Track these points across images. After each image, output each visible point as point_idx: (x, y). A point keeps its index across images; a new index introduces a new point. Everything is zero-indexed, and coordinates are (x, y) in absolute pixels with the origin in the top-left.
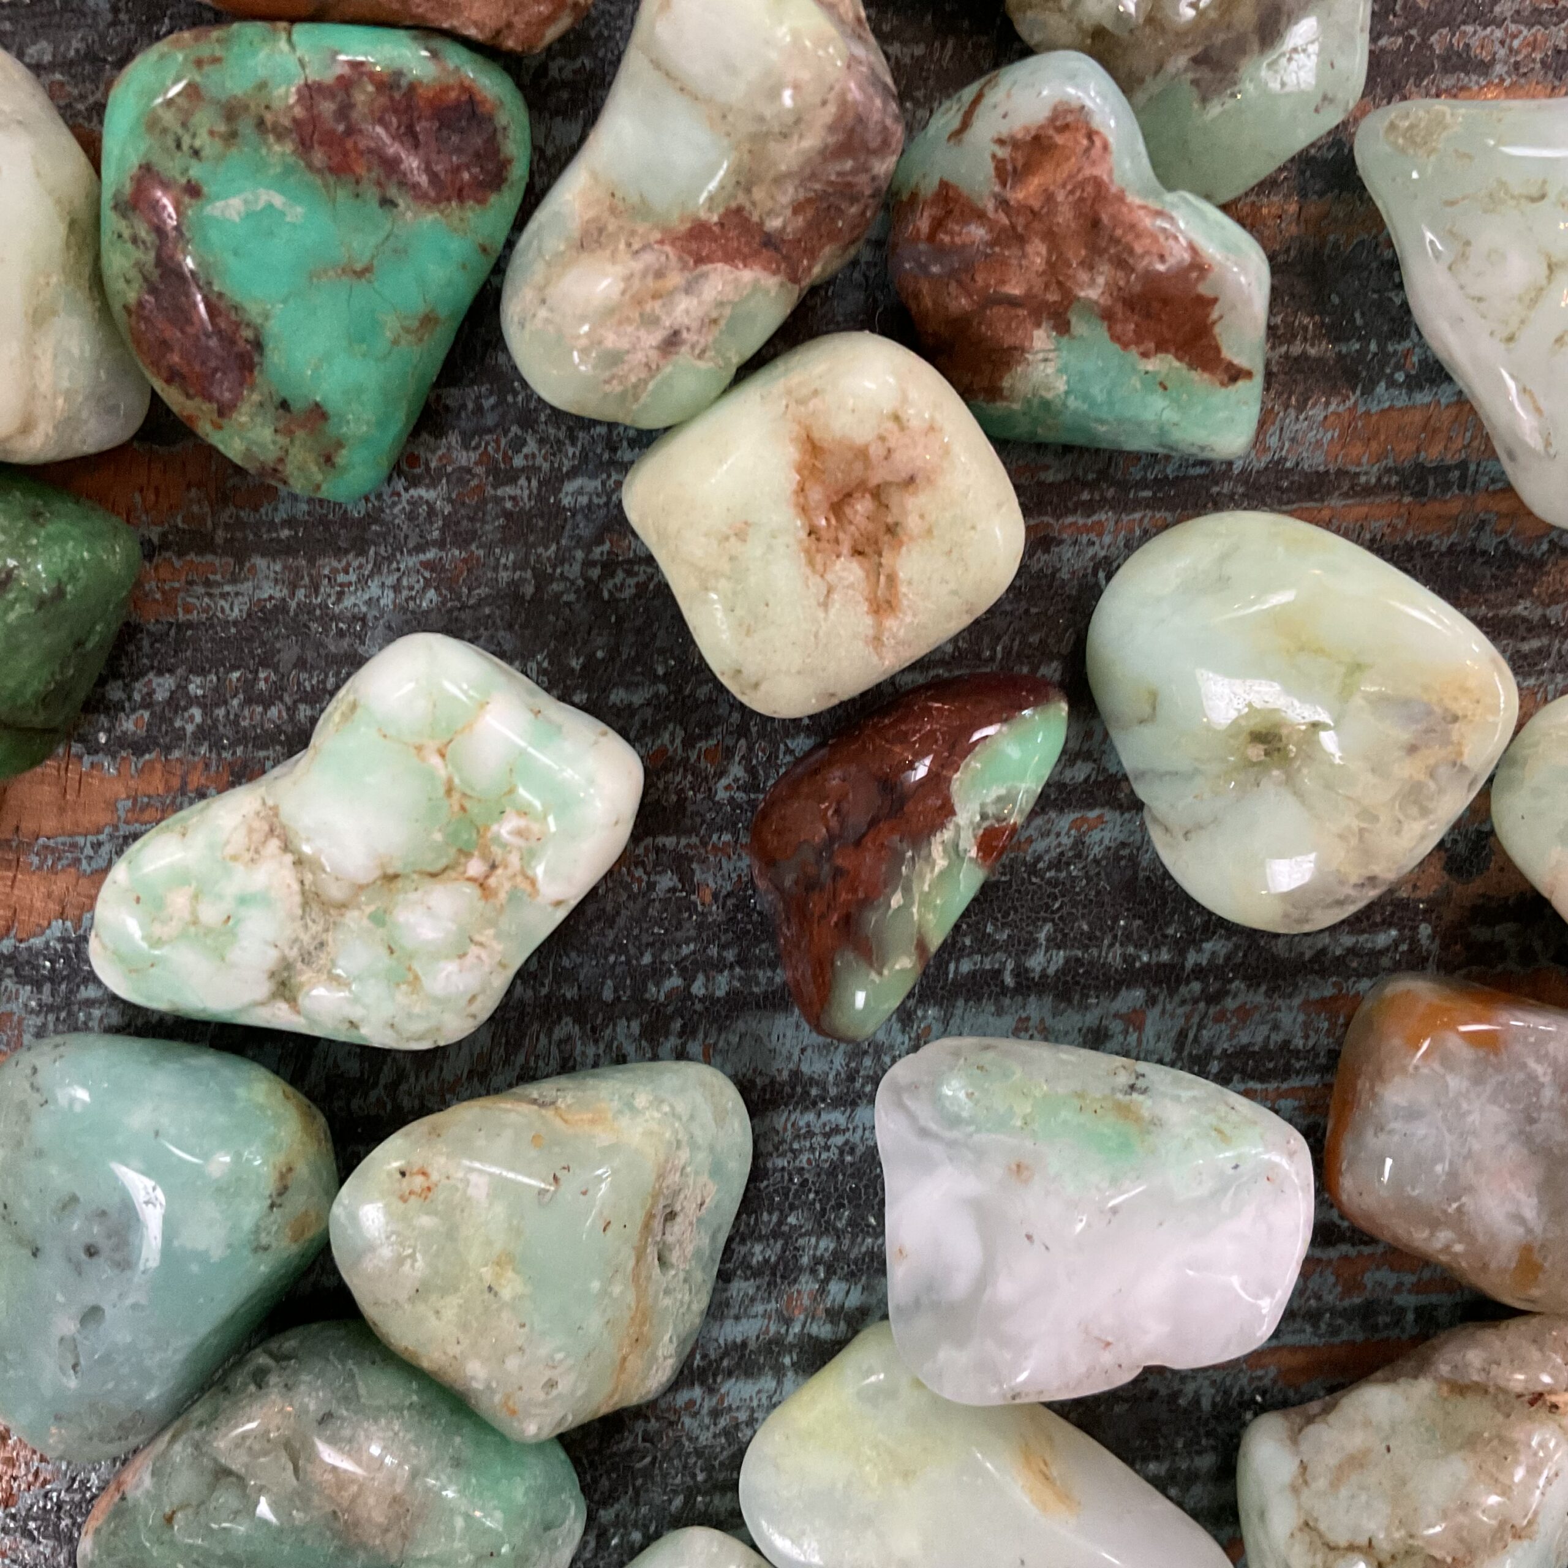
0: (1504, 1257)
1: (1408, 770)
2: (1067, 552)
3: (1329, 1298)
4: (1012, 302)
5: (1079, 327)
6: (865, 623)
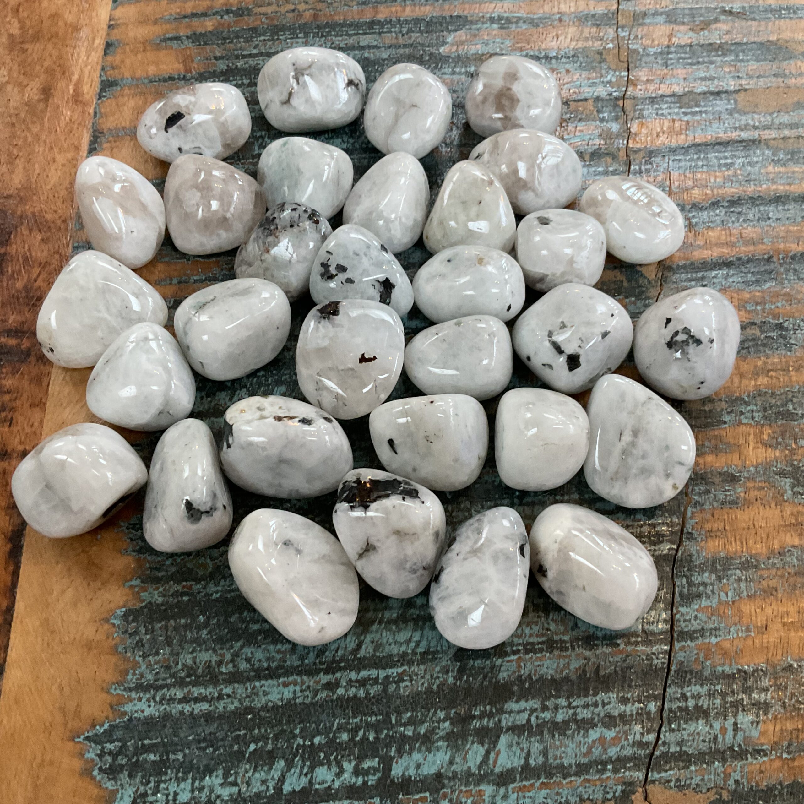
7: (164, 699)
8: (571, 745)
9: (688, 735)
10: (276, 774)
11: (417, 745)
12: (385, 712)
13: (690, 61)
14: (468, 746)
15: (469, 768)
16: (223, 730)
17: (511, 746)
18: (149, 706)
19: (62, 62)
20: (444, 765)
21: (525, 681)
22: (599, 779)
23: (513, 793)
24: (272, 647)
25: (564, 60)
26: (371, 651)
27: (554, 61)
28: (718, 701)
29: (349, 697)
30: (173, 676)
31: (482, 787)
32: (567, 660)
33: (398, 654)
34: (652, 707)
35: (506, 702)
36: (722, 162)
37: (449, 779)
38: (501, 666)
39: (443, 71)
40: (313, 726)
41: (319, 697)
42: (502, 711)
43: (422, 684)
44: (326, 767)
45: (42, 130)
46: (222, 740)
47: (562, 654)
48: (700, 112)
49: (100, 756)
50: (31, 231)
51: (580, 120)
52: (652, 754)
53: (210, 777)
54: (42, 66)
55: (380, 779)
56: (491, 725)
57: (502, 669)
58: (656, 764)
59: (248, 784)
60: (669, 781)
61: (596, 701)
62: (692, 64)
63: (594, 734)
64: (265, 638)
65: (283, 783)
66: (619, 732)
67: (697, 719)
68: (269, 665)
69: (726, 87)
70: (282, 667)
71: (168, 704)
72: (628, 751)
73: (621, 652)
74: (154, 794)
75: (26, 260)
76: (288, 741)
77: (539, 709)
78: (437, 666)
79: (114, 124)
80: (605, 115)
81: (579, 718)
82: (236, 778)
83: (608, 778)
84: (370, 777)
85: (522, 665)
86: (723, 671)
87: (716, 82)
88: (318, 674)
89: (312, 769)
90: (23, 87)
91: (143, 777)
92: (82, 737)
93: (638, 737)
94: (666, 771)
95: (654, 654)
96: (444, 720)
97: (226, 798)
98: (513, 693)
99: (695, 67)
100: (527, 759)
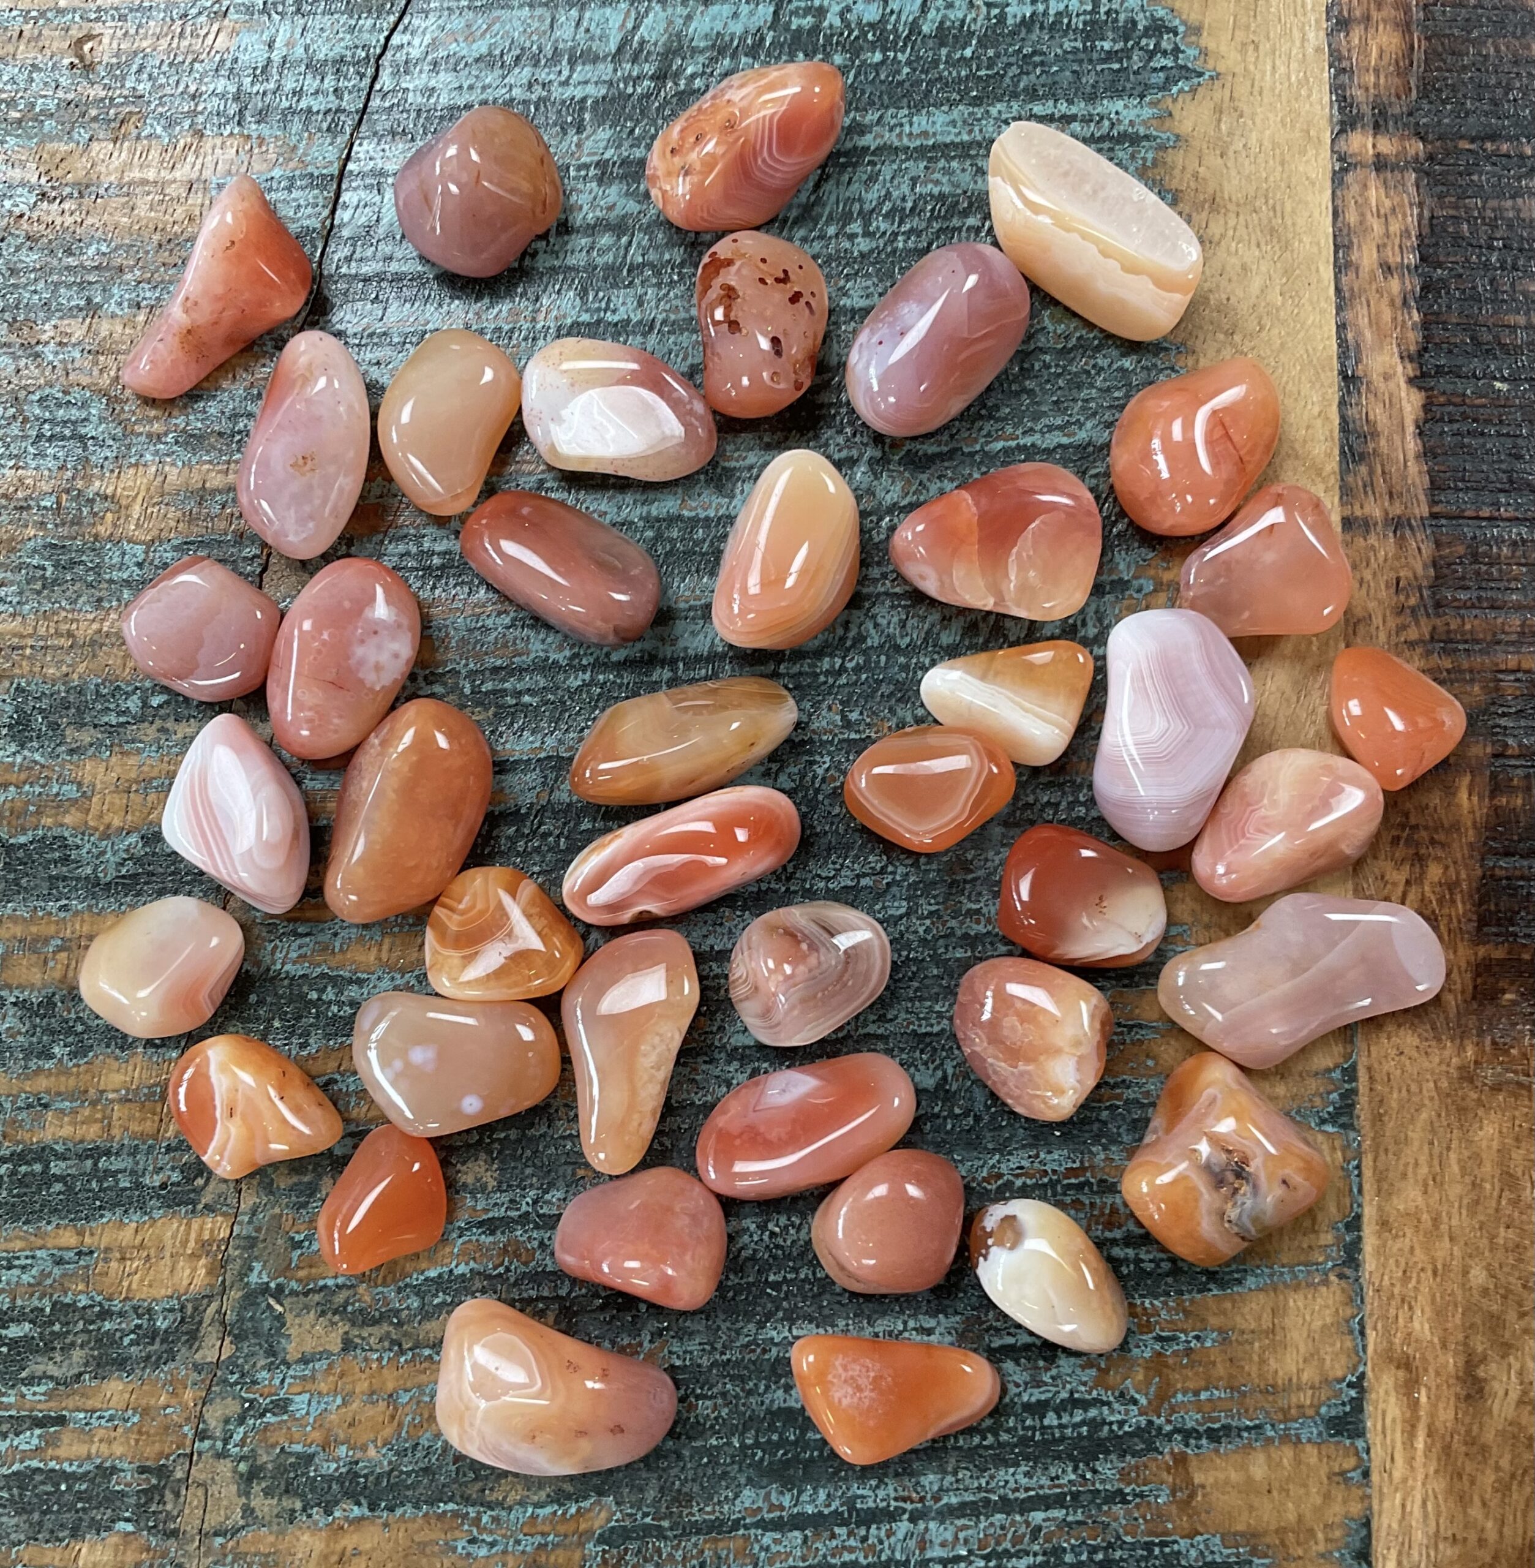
8: (516, 35)
9: (343, 39)
10: (934, 16)
11: (736, 43)
14: (663, 39)
15: (664, 10)
16: (1011, 78)
17: (604, 37)
18: (1117, 113)
20: (699, 15)
21: (572, 126)
24: (946, 189)
28: (290, 84)
34: (388, 82)
35: (603, 97)
38: (606, 148)
40: (883, 77)
41: (877, 115)
42: (610, 83)
44: (865, 21)
46: (1011, 64)
49: (1176, 50)
53: (1024, 16)
56: (628, 66)
61: (470, 94)
64: (957, 203)
66: (444, 49)
67: (326, 60)
68: (950, 162)
70: (931, 160)
76: (919, 58)
77: (556, 85)
79: (1319, 1300)
81: (499, 72)
85: (574, 149)
88: (878, 148)
89: (883, 20)
90: (1527, 1399)
91: (1116, 20)
92: (1206, 77)
98: (592, 108)
100: (582, 18)
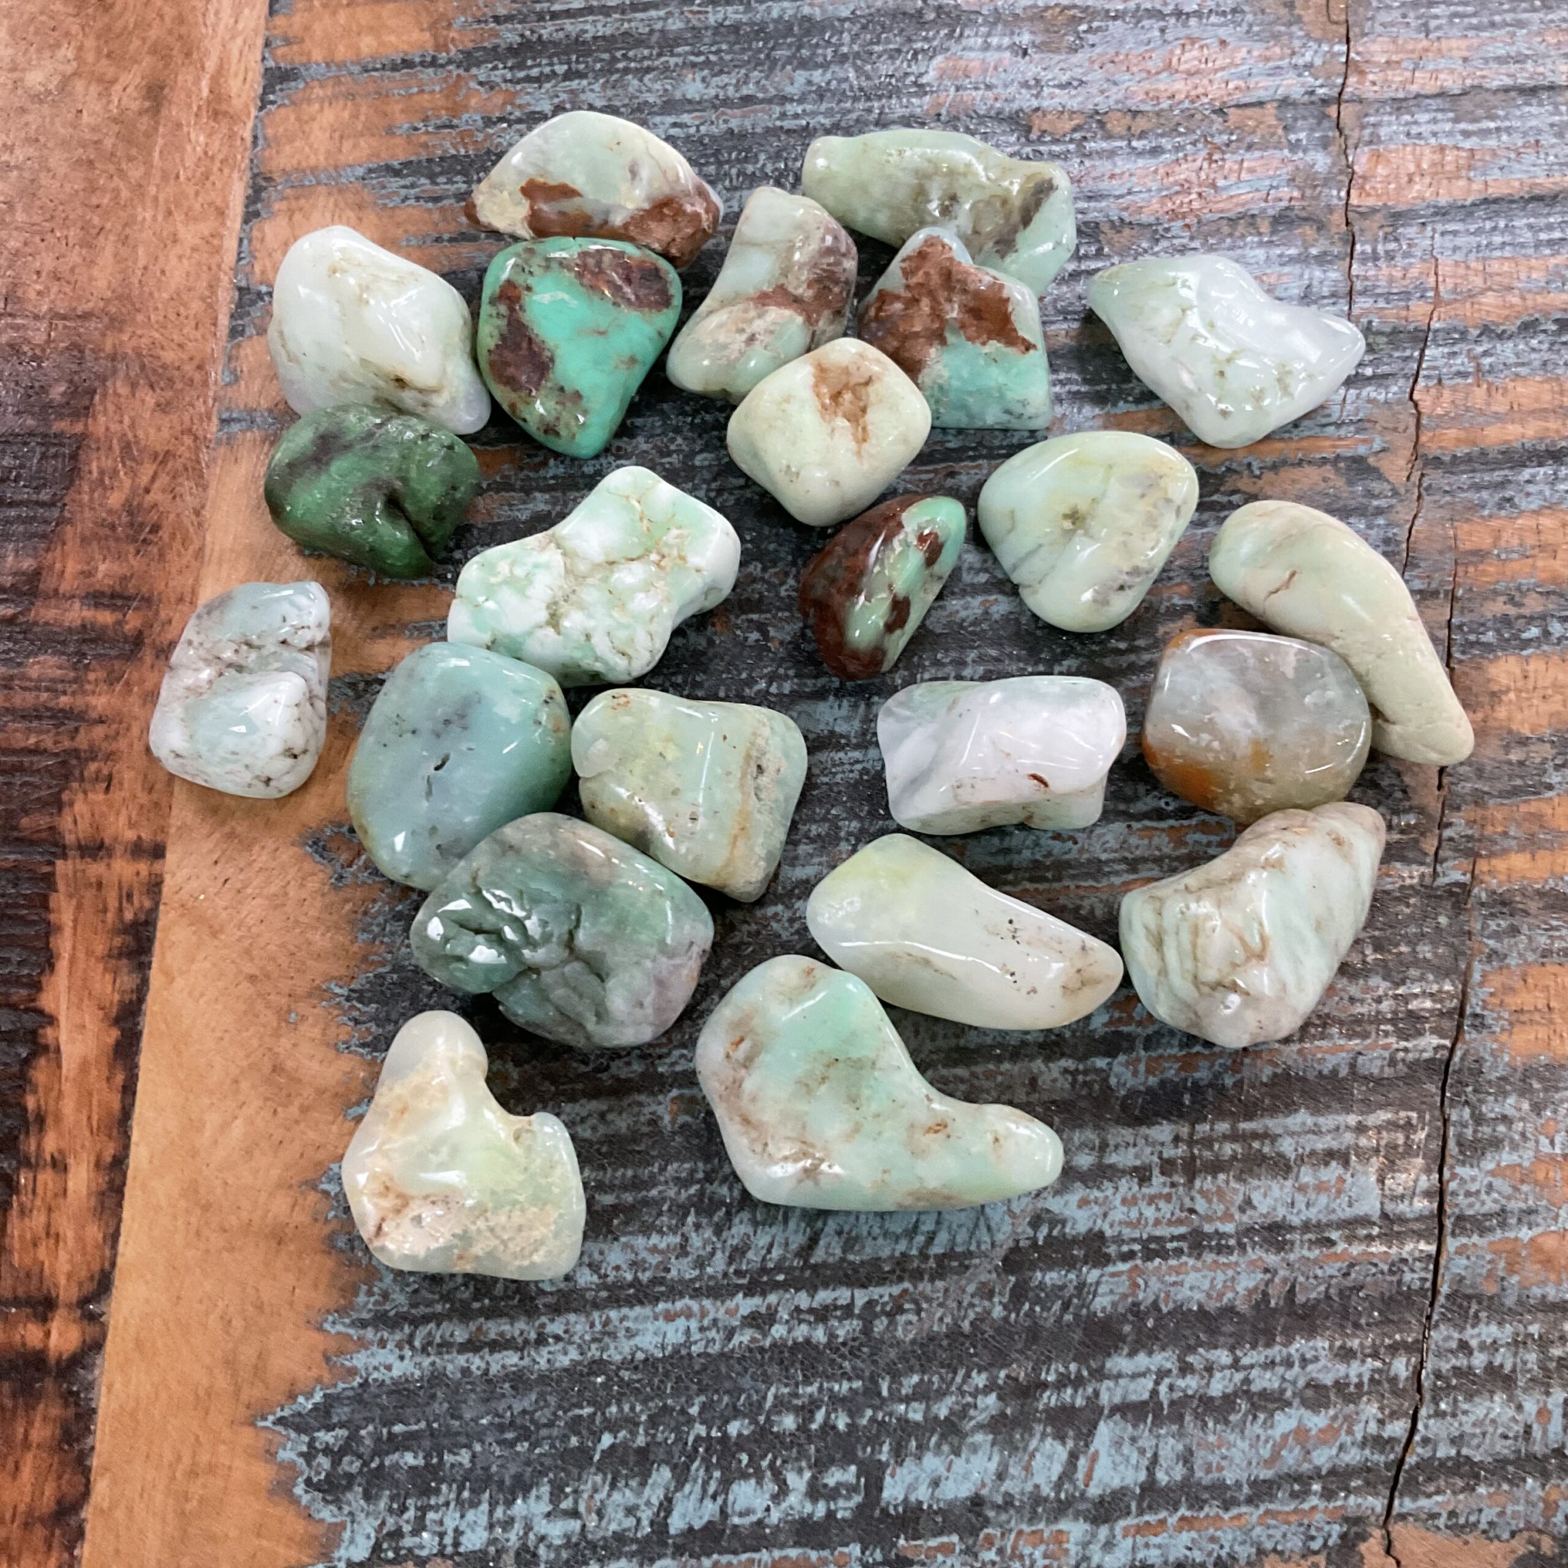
0: (1244, 749)
1: (1142, 506)
2: (964, 478)
3: (1167, 850)
4: (916, 335)
5: (951, 338)
6: (853, 445)
7: (430, 1343)
8: (1239, 1442)
9: (1474, 1425)
10: (654, 1494)
11: (934, 1439)
12: (867, 1374)
13: (1474, 21)
14: (1034, 1444)
15: (1037, 1486)
16: (547, 1405)
17: (1118, 1444)
18: (402, 1358)
19: (183, 30)
20: (988, 1481)
21: (1147, 1313)
22: (1296, 1511)
23: (1125, 1537)
24: (640, 1241)
25: (1213, 19)
26: (838, 1252)
27: (1193, 21)
28: (1532, 1357)
29: (795, 1343)
30: (445, 1298)
31: (1063, 1525)
32: (1230, 1273)
33: (892, 1257)
34: (1401, 1367)
35: (1109, 1355)
36: (1543, 236)
37: (998, 1508)
38: (1098, 1283)
39: (964, 42)
40: (726, 1399)
41: (736, 1341)
42: (1099, 1374)
43: (941, 1319)
44: (753, 1481)
45: (147, 174)
46: (545, 1426)
47: (1223, 1259)
48: (1498, 129)
49: (308, 1457)
50: (134, 386)
51: (1250, 147)
52: (1401, 1461)
53: (525, 1498)
54: (144, 40)
55: (860, 1507)
56: (1079, 1402)
57: (1100, 1290)
58: (1406, 1481)
59: (600, 1514)
60: (1434, 1516)
61: (1290, 1355)
62: (1477, 28)
63: (1285, 1422)
64: (626, 1223)
65: (669, 1513)
66: (1334, 1418)
67: (1492, 1393)
68: (636, 1278)
69: (1551, 78)
70: (661, 1281)
71: (440, 1353)
72: (1353, 1457)
73: (1337, 1257)
74: (416, 1532)
75: (126, 447)
76: (676, 1429)
77: (1175, 1371)
78: (970, 1281)
79: (294, 162)
80: (1302, 135)
81: (1255, 1388)
82: (576, 1502)
83: (1314, 1508)
84: (841, 1503)
85: (1141, 1282)
86: (1544, 1297)
87: (1529, 65)
88: (733, 1295)
89: (726, 1484)
90: (107, 84)
91: (392, 1499)
92: (271, 1418)
93: (1373, 1428)
94: (1429, 1496)
95: (1404, 1261)
96: (987, 1390)
97: (558, 1542)
98: (1122, 1338)
99: (1485, 34)
100: (1151, 1470)
